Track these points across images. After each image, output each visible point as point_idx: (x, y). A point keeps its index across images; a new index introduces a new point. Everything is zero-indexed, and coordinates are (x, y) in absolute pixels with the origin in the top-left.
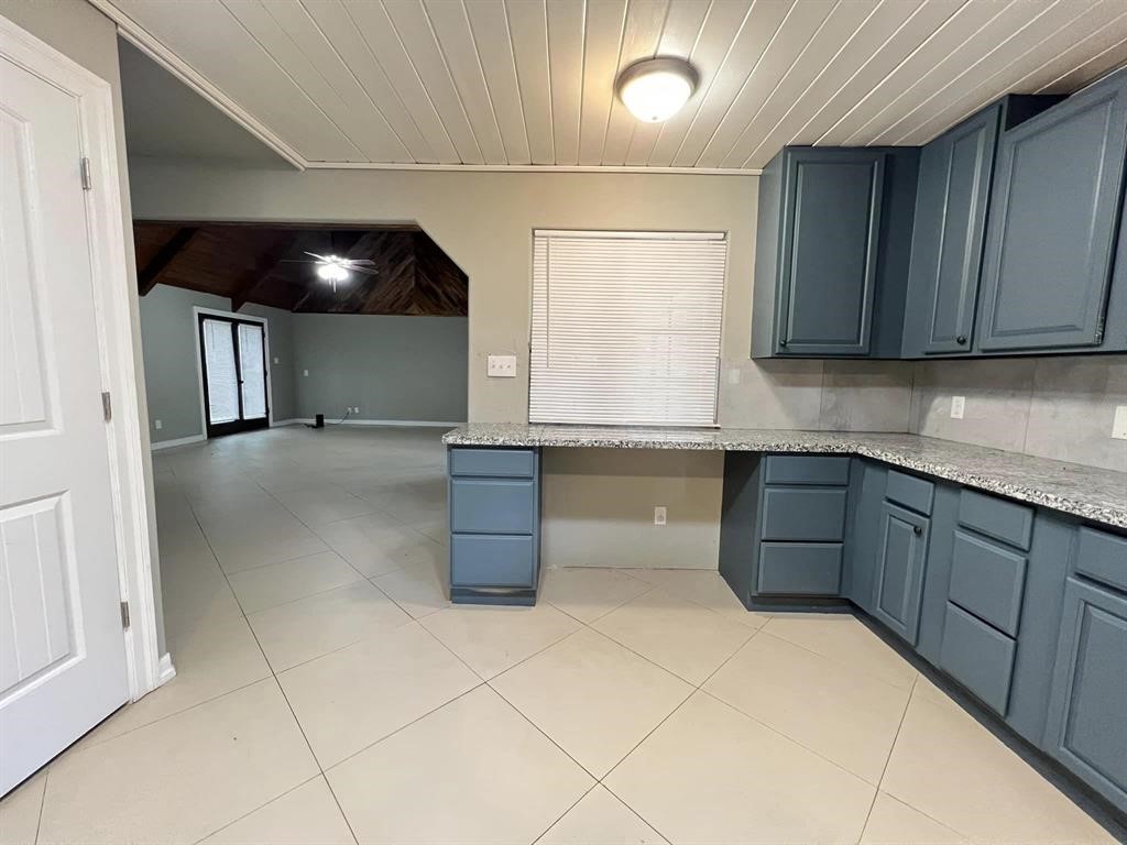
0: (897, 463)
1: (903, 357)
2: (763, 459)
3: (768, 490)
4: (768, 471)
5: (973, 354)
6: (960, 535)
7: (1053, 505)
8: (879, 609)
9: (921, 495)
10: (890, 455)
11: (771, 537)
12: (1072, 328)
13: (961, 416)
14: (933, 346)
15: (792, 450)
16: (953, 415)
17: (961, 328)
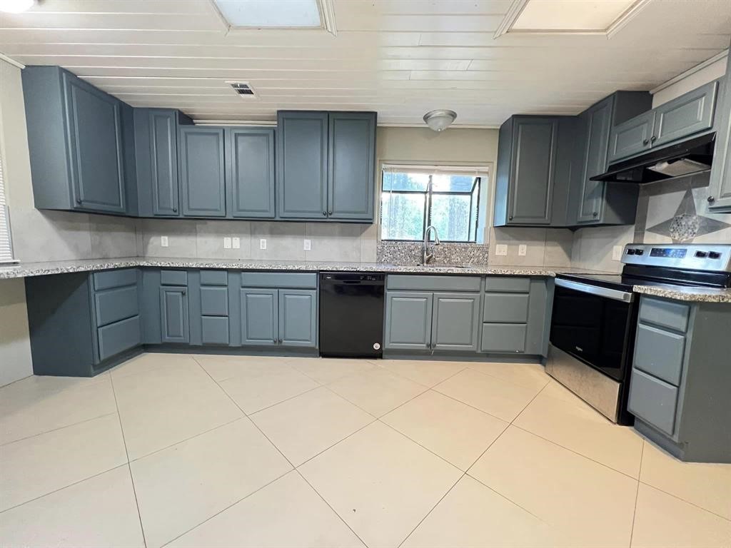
0: (168, 265)
1: (140, 215)
2: (91, 276)
3: (97, 295)
4: (97, 282)
5: (181, 216)
6: (203, 288)
7: (234, 267)
8: (167, 338)
9: (182, 278)
10: (163, 263)
11: (105, 322)
12: (216, 210)
13: (167, 245)
14: (158, 211)
15: (109, 267)
16: (163, 245)
17: (172, 204)
